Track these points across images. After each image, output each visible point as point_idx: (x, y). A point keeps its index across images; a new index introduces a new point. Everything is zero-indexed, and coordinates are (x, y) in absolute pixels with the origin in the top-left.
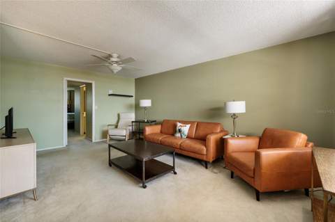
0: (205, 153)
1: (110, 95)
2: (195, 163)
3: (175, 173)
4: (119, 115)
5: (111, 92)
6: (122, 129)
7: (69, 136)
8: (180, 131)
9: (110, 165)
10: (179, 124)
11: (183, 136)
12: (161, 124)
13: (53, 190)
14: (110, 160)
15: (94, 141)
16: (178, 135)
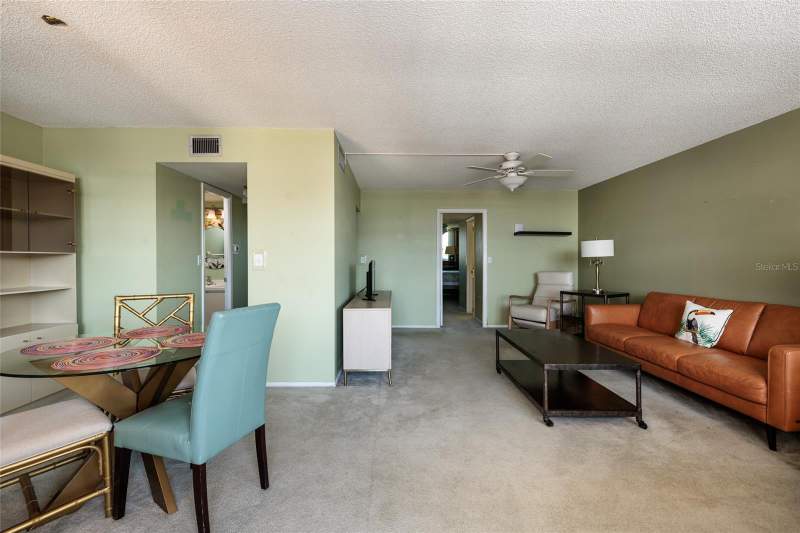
0: (762, 398)
1: (516, 234)
2: (732, 426)
3: (643, 425)
4: (536, 277)
5: (518, 228)
6: (540, 307)
7: (445, 311)
8: (691, 325)
9: (499, 371)
10: (690, 306)
11: (702, 342)
12: (641, 303)
13: (410, 382)
14: (498, 361)
15: (485, 325)
16: (685, 336)
